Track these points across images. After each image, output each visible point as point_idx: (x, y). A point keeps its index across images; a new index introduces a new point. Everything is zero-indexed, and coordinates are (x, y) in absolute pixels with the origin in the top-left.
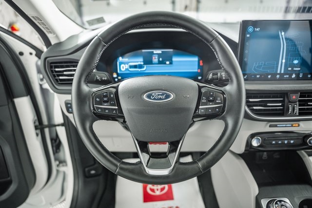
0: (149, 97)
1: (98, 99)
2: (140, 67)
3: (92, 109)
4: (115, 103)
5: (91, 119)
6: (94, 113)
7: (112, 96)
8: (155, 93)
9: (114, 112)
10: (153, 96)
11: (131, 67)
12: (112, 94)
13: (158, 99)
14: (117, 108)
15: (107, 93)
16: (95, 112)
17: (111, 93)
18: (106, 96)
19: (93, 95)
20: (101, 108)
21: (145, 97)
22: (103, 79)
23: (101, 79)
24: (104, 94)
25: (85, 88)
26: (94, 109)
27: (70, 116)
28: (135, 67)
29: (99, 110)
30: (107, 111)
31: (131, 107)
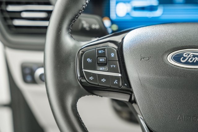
0: (177, 58)
1: (89, 60)
2: (152, 8)
3: (79, 75)
4: (117, 66)
5: (75, 91)
6: (81, 82)
7: (113, 55)
8: (188, 53)
9: (116, 82)
10: (185, 58)
11: (136, 9)
12: (113, 52)
13: (193, 64)
14: (120, 75)
15: (104, 50)
16: (83, 81)
17: (111, 50)
18: (103, 55)
19: (81, 52)
20: (94, 75)
21: (169, 58)
22: (94, 27)
23: (90, 27)
24: (100, 52)
25: (69, 41)
26: (82, 76)
27: (28, 90)
28: (143, 9)
29: (91, 78)
30: (103, 80)
31: (144, 75)
